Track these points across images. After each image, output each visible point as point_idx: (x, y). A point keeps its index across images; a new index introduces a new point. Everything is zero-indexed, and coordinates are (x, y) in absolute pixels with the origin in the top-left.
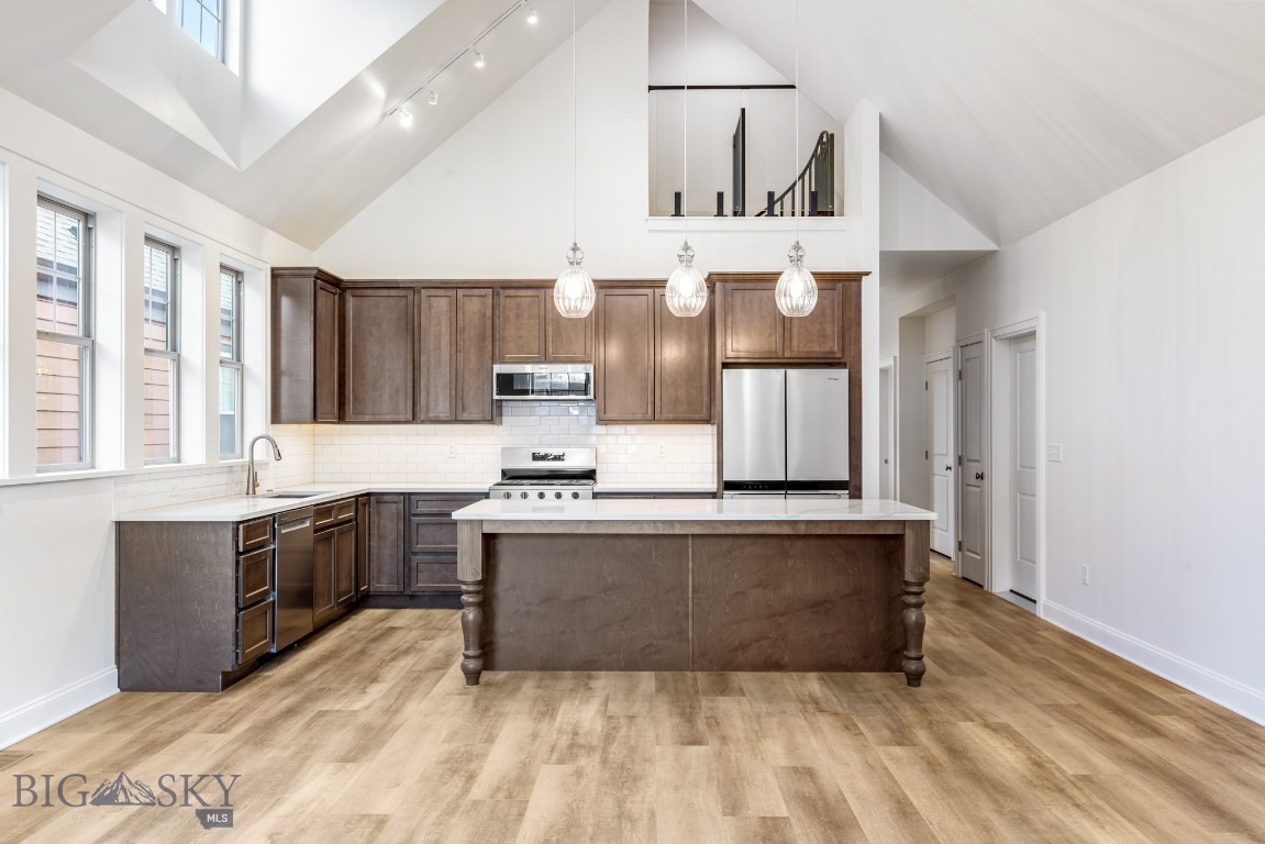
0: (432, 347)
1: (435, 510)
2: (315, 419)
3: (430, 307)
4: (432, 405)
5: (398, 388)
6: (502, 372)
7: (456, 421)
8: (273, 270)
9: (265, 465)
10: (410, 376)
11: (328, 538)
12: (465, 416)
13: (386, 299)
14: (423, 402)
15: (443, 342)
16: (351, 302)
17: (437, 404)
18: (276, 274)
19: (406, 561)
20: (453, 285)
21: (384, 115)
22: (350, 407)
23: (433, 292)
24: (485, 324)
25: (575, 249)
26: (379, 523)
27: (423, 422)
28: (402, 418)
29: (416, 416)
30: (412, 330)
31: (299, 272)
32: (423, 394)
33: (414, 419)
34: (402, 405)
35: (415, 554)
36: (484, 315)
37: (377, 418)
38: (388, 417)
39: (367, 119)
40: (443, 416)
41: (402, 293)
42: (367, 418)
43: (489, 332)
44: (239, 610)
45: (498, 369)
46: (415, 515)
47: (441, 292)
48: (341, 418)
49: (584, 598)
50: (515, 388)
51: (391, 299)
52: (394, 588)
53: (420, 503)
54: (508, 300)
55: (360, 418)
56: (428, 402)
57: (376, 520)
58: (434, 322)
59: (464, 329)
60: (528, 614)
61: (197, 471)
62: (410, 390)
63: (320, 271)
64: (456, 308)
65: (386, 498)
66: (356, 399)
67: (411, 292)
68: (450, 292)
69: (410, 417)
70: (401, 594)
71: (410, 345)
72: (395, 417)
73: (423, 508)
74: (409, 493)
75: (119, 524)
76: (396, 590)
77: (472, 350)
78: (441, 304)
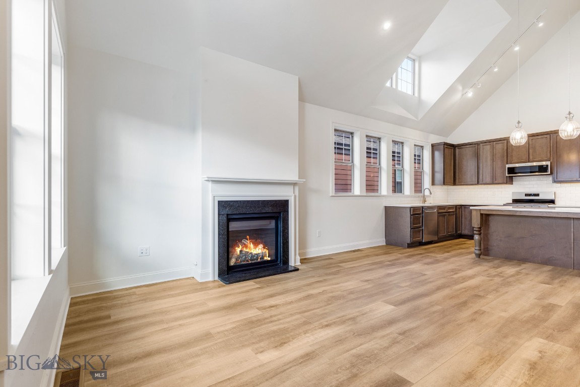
2: (444, 184)
3: (483, 149)
4: (484, 179)
5: (473, 174)
6: (510, 167)
7: (493, 184)
8: (432, 144)
9: (428, 196)
10: (477, 170)
11: (444, 216)
12: (496, 182)
14: (481, 178)
15: (488, 159)
16: (457, 150)
17: (486, 179)
18: (433, 146)
20: (492, 141)
21: (463, 95)
22: (457, 181)
23: (485, 144)
24: (504, 152)
25: (519, 122)
27: (481, 184)
28: (474, 183)
30: (477, 156)
31: (439, 144)
32: (481, 176)
33: (478, 183)
34: (474, 179)
36: (504, 149)
37: (466, 183)
38: (469, 183)
39: (457, 97)
40: (488, 182)
41: (474, 145)
42: (463, 184)
43: (506, 154)
44: (411, 229)
45: (507, 166)
47: (488, 144)
48: (454, 184)
49: (523, 238)
50: (515, 171)
51: (470, 148)
52: (470, 233)
55: (460, 184)
57: (464, 213)
59: (496, 154)
60: (501, 240)
61: (408, 196)
62: (477, 175)
63: (445, 143)
64: (493, 148)
65: (467, 207)
66: (459, 178)
67: (477, 145)
68: (490, 143)
69: (476, 182)
71: (476, 161)
72: (471, 183)
75: (386, 207)
77: (499, 161)
78: (488, 147)
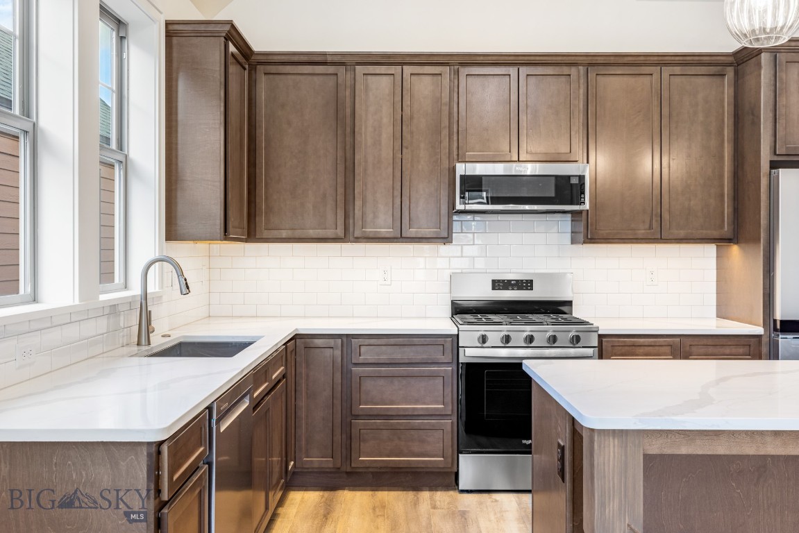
0: (370, 142)
1: (384, 358)
2: (226, 235)
3: (367, 89)
4: (369, 217)
5: (324, 196)
6: (468, 173)
7: (400, 238)
8: (168, 23)
9: (159, 298)
12: (412, 232)
13: (310, 77)
14: (358, 213)
15: (384, 136)
16: (263, 83)
17: (375, 217)
18: (172, 31)
19: (347, 428)
20: (399, 60)
22: (261, 220)
23: (371, 69)
24: (440, 111)
26: (308, 376)
27: (357, 240)
28: (330, 233)
29: (348, 232)
31: (200, 30)
32: (358, 203)
33: (346, 237)
34: (330, 217)
35: (357, 417)
36: (438, 100)
37: (298, 233)
38: (312, 233)
40: (385, 231)
41: (331, 69)
42: (284, 234)
43: (446, 122)
45: (461, 169)
46: (356, 365)
47: (382, 69)
48: (251, 234)
51: (315, 78)
52: (326, 462)
53: (363, 349)
54: (470, 79)
55: (275, 233)
56: (363, 214)
57: (303, 371)
58: (372, 109)
59: (412, 118)
62: (340, 198)
63: (231, 27)
64: (402, 89)
65: (319, 342)
66: (270, 209)
67: (342, 69)
68: (392, 69)
69: (340, 232)
70: (337, 471)
72: (321, 233)
73: (367, 355)
74: (347, 336)
76: (331, 465)
77: (422, 145)
78: (382, 85)
